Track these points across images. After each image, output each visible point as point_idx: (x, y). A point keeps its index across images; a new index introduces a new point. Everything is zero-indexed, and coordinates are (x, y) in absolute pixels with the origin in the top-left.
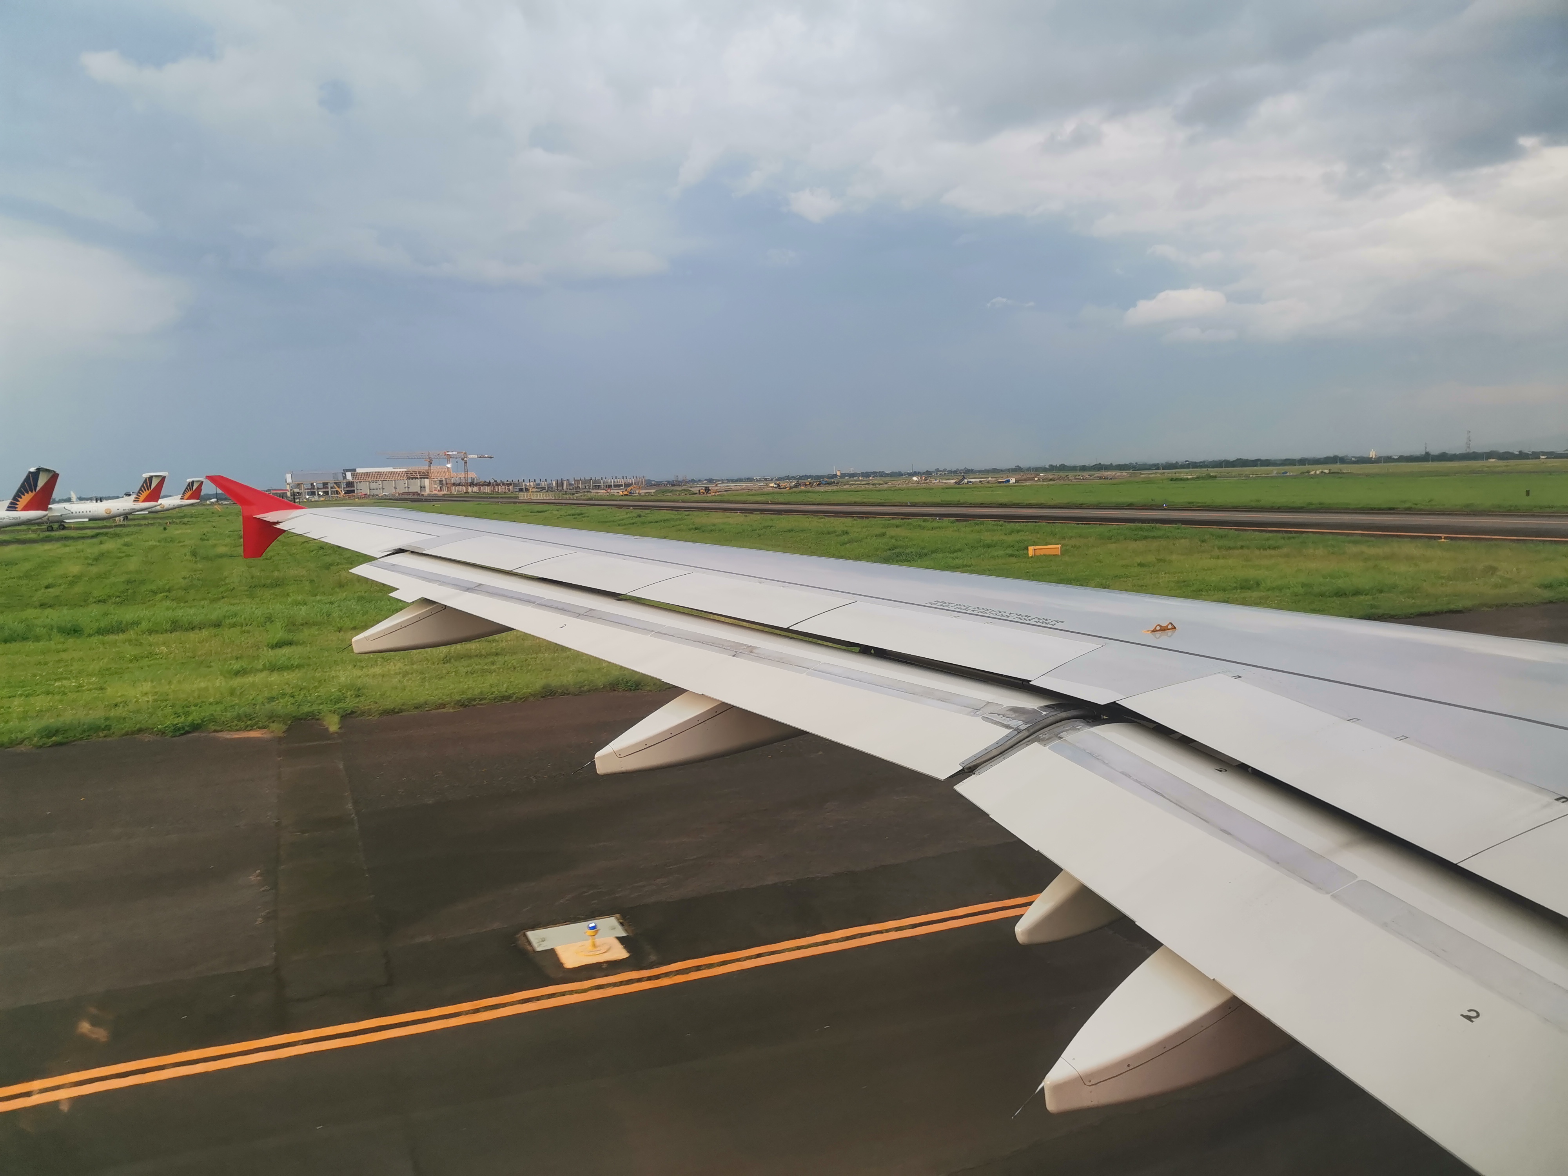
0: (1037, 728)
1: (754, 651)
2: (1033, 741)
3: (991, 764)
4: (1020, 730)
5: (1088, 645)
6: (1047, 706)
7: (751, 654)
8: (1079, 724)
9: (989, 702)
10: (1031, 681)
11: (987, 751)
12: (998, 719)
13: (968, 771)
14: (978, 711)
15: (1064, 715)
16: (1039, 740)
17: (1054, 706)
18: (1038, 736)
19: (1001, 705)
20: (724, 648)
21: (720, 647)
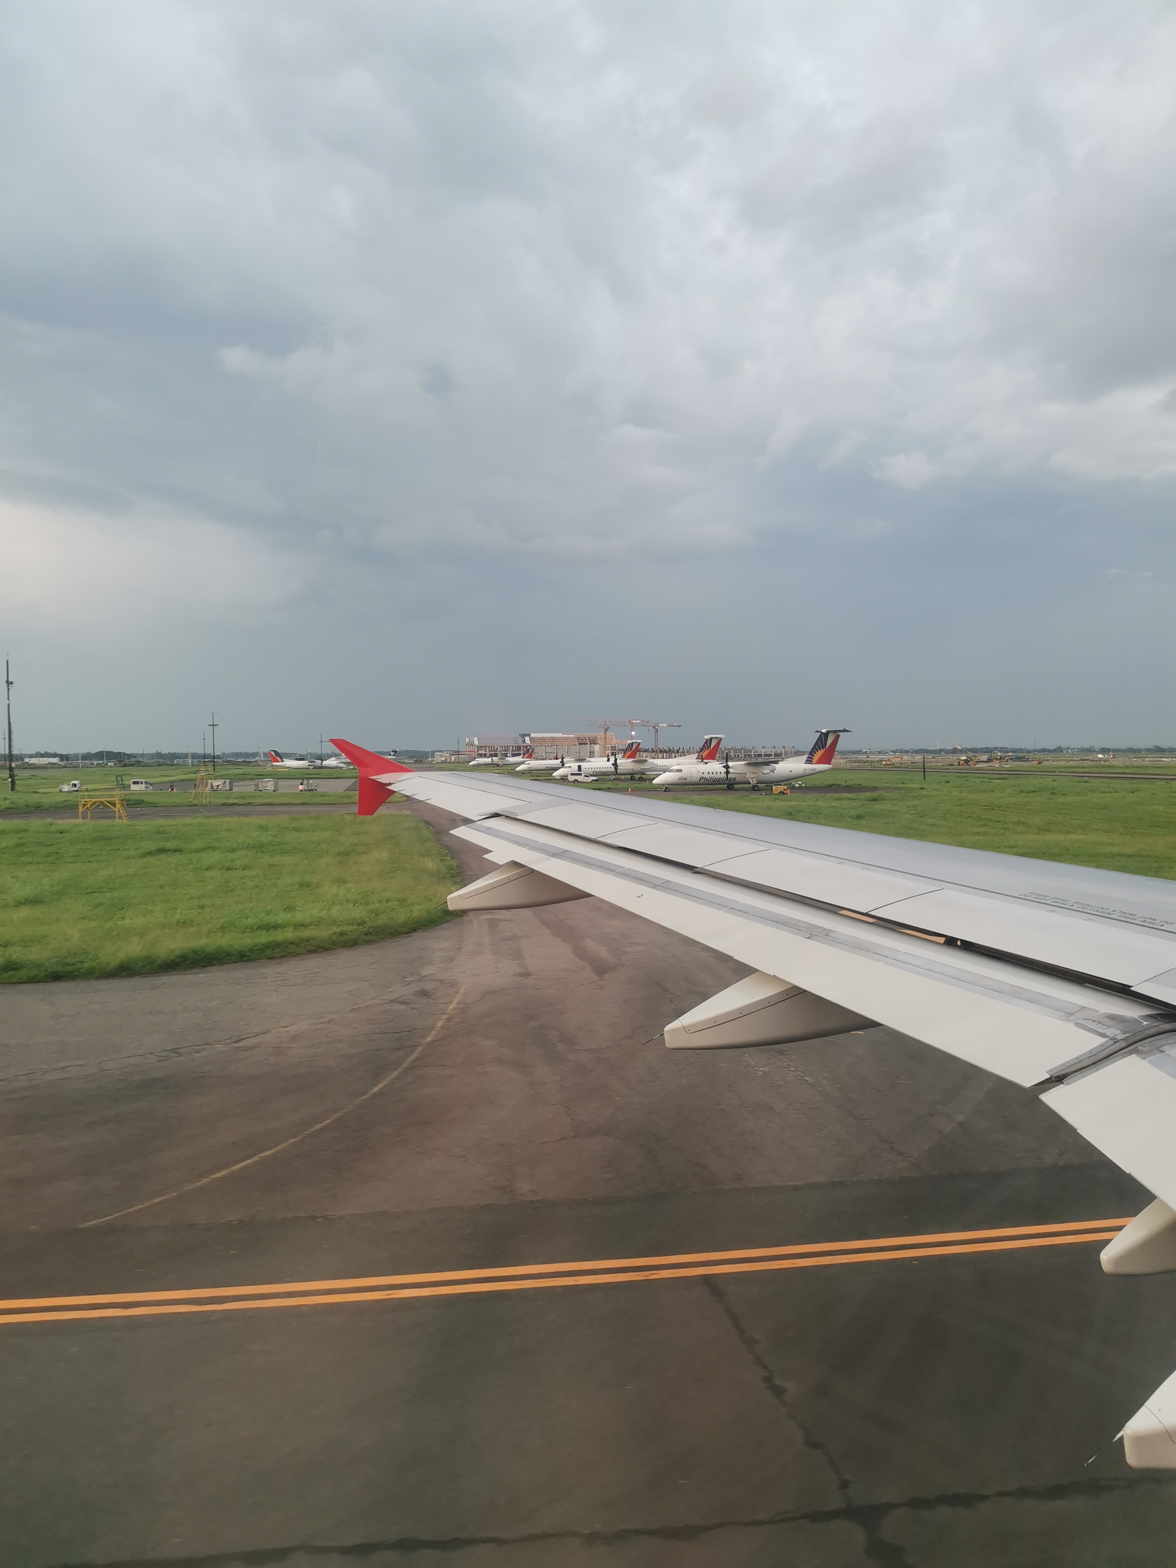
0: (1137, 1038)
1: (830, 935)
2: (1130, 1053)
3: (1082, 1074)
4: (1115, 1039)
6: (1148, 1015)
7: (827, 937)
9: (1083, 1007)
10: (1131, 987)
11: (1079, 1060)
12: (1093, 1026)
13: (1057, 1079)
14: (1069, 1017)
15: (1168, 1026)
16: (1136, 1052)
17: (1157, 1016)
18: (1136, 1047)
19: (1097, 1010)
20: (799, 930)
21: (794, 928)
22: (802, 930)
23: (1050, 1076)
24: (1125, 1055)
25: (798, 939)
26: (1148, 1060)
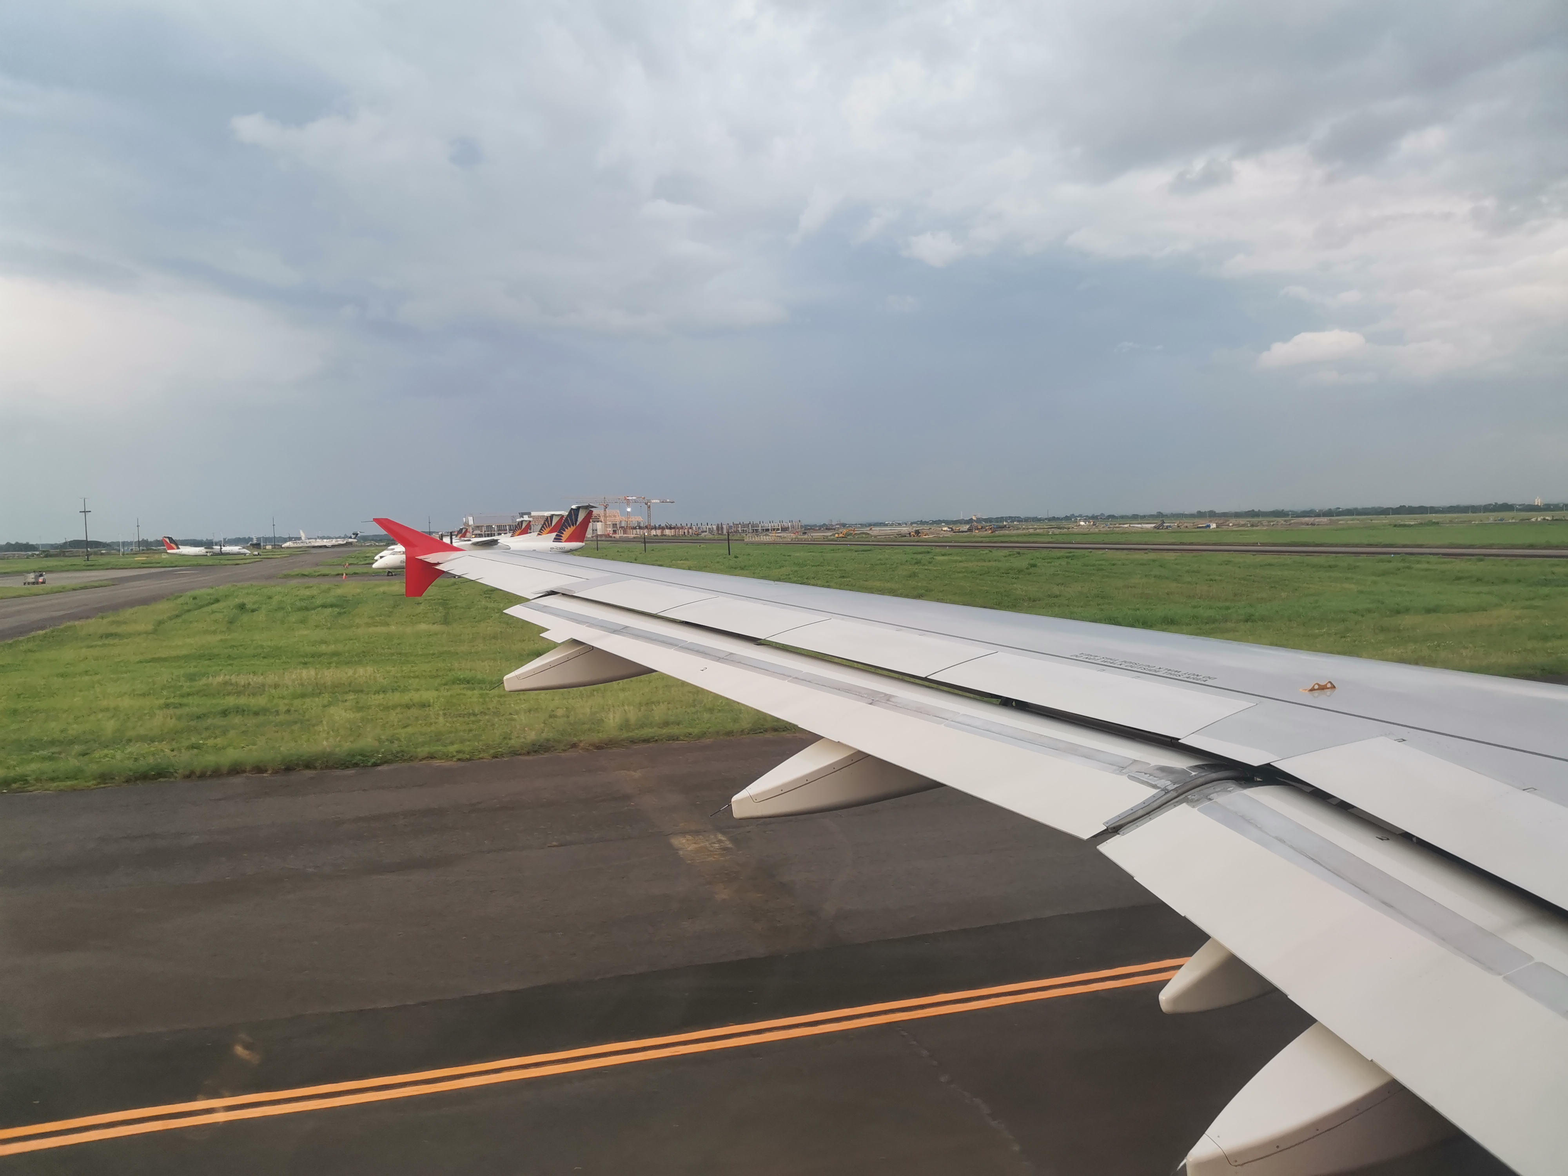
0: (1186, 788)
1: (890, 700)
2: (1181, 802)
3: (1136, 824)
4: (1167, 790)
5: (1242, 703)
6: (1196, 766)
7: (888, 702)
8: (1231, 786)
9: (1135, 761)
10: (1179, 739)
11: (1133, 811)
12: (1145, 778)
13: (1113, 830)
14: (1123, 770)
15: (1214, 776)
16: (1186, 801)
17: (1204, 767)
18: (1186, 796)
19: (1148, 763)
20: (861, 696)
21: (856, 695)
22: (864, 697)
23: (1106, 828)
24: (1176, 804)
25: (860, 706)
26: (1197, 808)
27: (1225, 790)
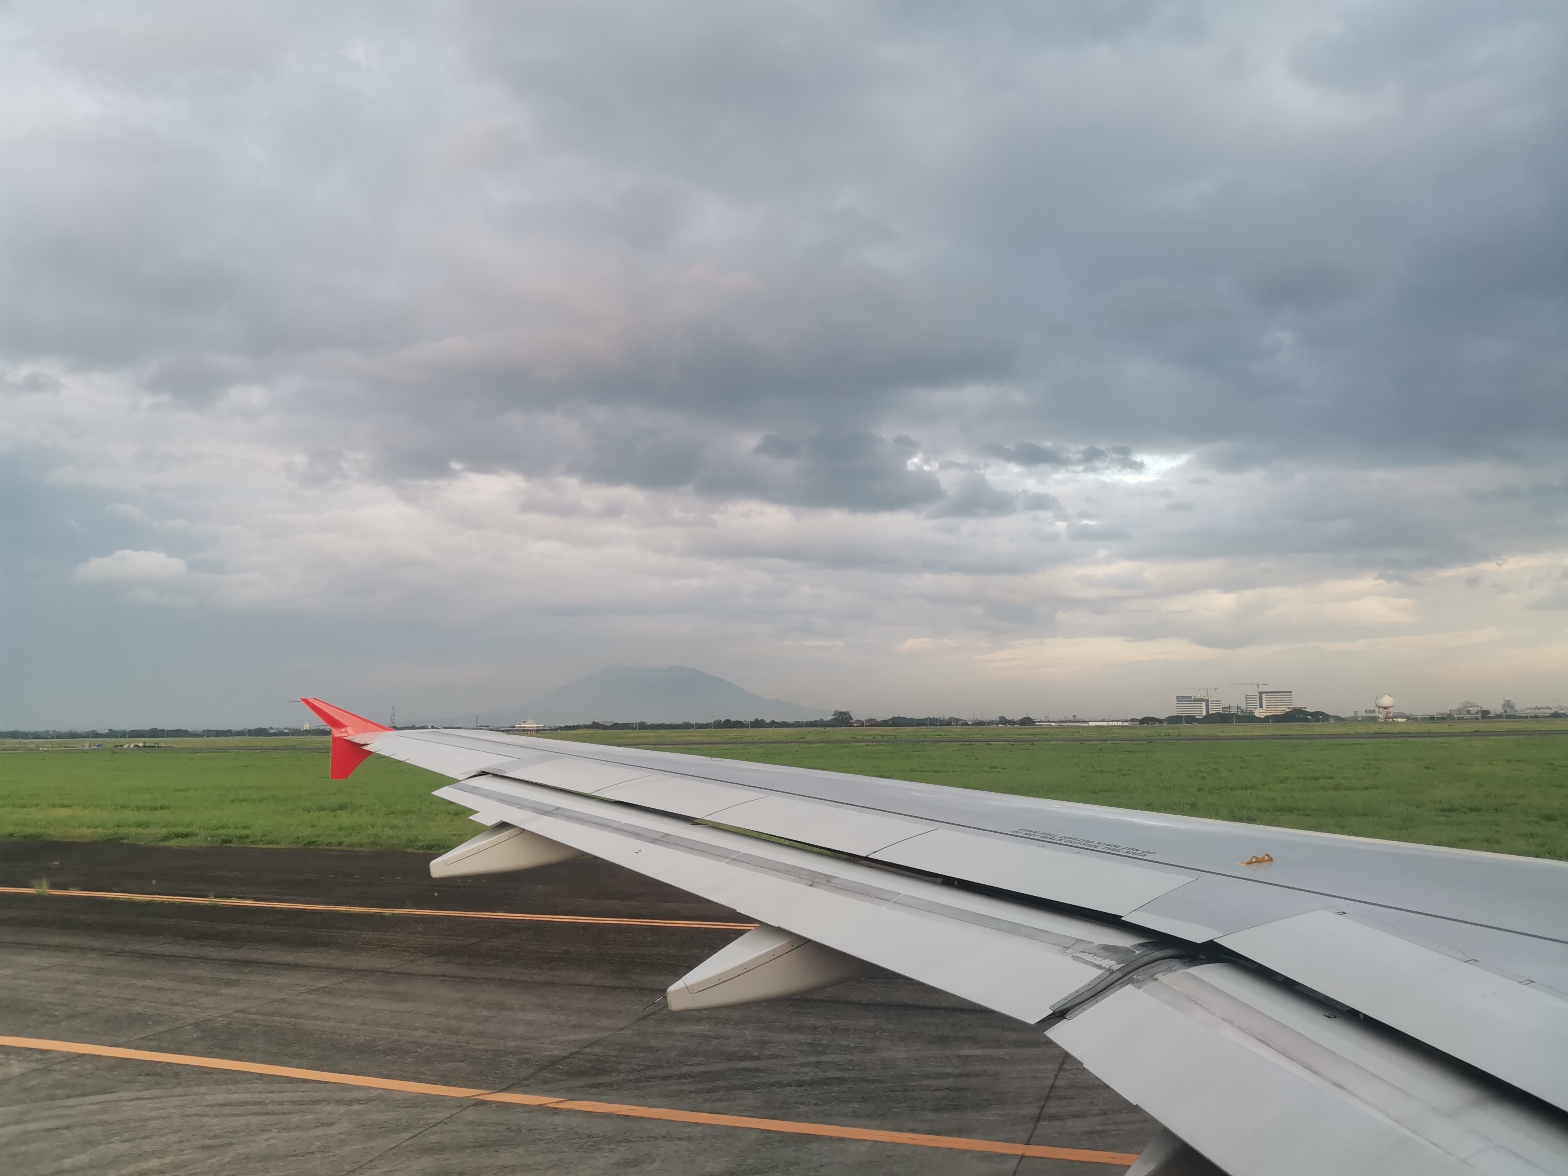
0: (1131, 968)
1: (832, 880)
2: (1126, 983)
3: (1082, 1008)
4: (1113, 970)
5: (1181, 879)
6: (1141, 945)
7: (829, 883)
8: (1174, 963)
9: (1079, 940)
10: (1122, 917)
11: (1079, 994)
12: (1089, 958)
13: (1060, 1015)
14: (1066, 950)
15: (1159, 954)
16: (1133, 982)
17: (1147, 945)
18: (1130, 977)
19: (1092, 942)
20: (801, 878)
21: (796, 876)
22: (803, 878)
23: (1052, 1012)
24: (1121, 985)
25: (799, 888)
26: (1143, 989)
27: (1170, 970)
